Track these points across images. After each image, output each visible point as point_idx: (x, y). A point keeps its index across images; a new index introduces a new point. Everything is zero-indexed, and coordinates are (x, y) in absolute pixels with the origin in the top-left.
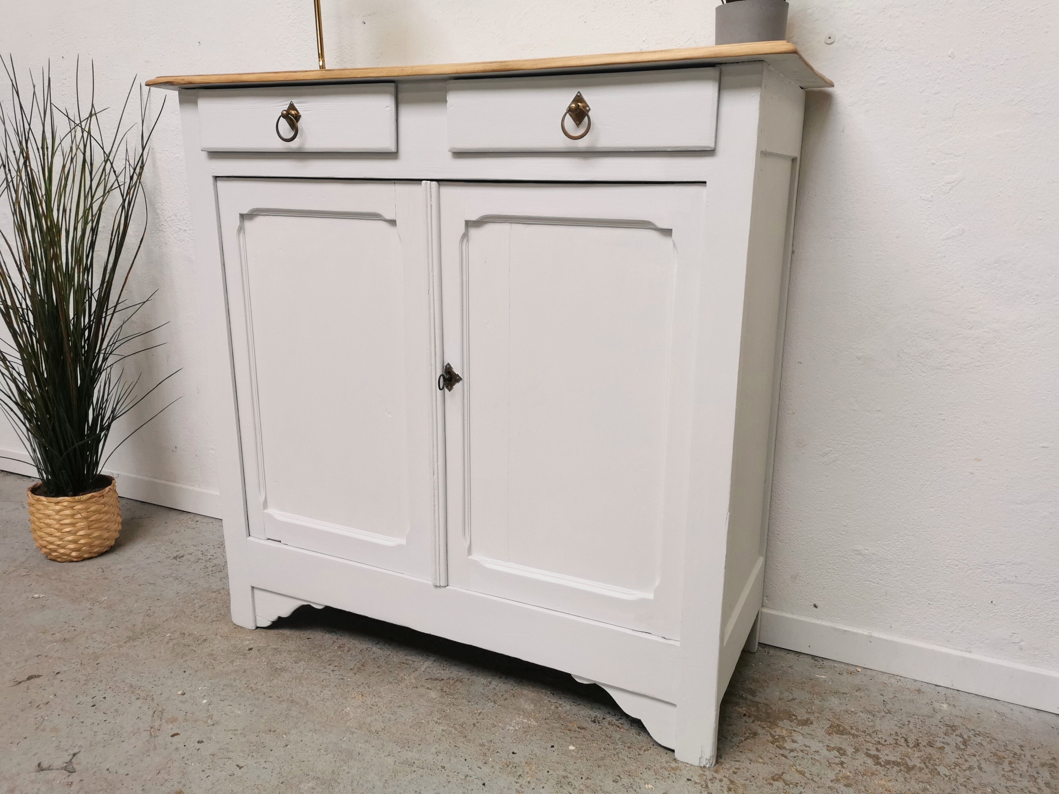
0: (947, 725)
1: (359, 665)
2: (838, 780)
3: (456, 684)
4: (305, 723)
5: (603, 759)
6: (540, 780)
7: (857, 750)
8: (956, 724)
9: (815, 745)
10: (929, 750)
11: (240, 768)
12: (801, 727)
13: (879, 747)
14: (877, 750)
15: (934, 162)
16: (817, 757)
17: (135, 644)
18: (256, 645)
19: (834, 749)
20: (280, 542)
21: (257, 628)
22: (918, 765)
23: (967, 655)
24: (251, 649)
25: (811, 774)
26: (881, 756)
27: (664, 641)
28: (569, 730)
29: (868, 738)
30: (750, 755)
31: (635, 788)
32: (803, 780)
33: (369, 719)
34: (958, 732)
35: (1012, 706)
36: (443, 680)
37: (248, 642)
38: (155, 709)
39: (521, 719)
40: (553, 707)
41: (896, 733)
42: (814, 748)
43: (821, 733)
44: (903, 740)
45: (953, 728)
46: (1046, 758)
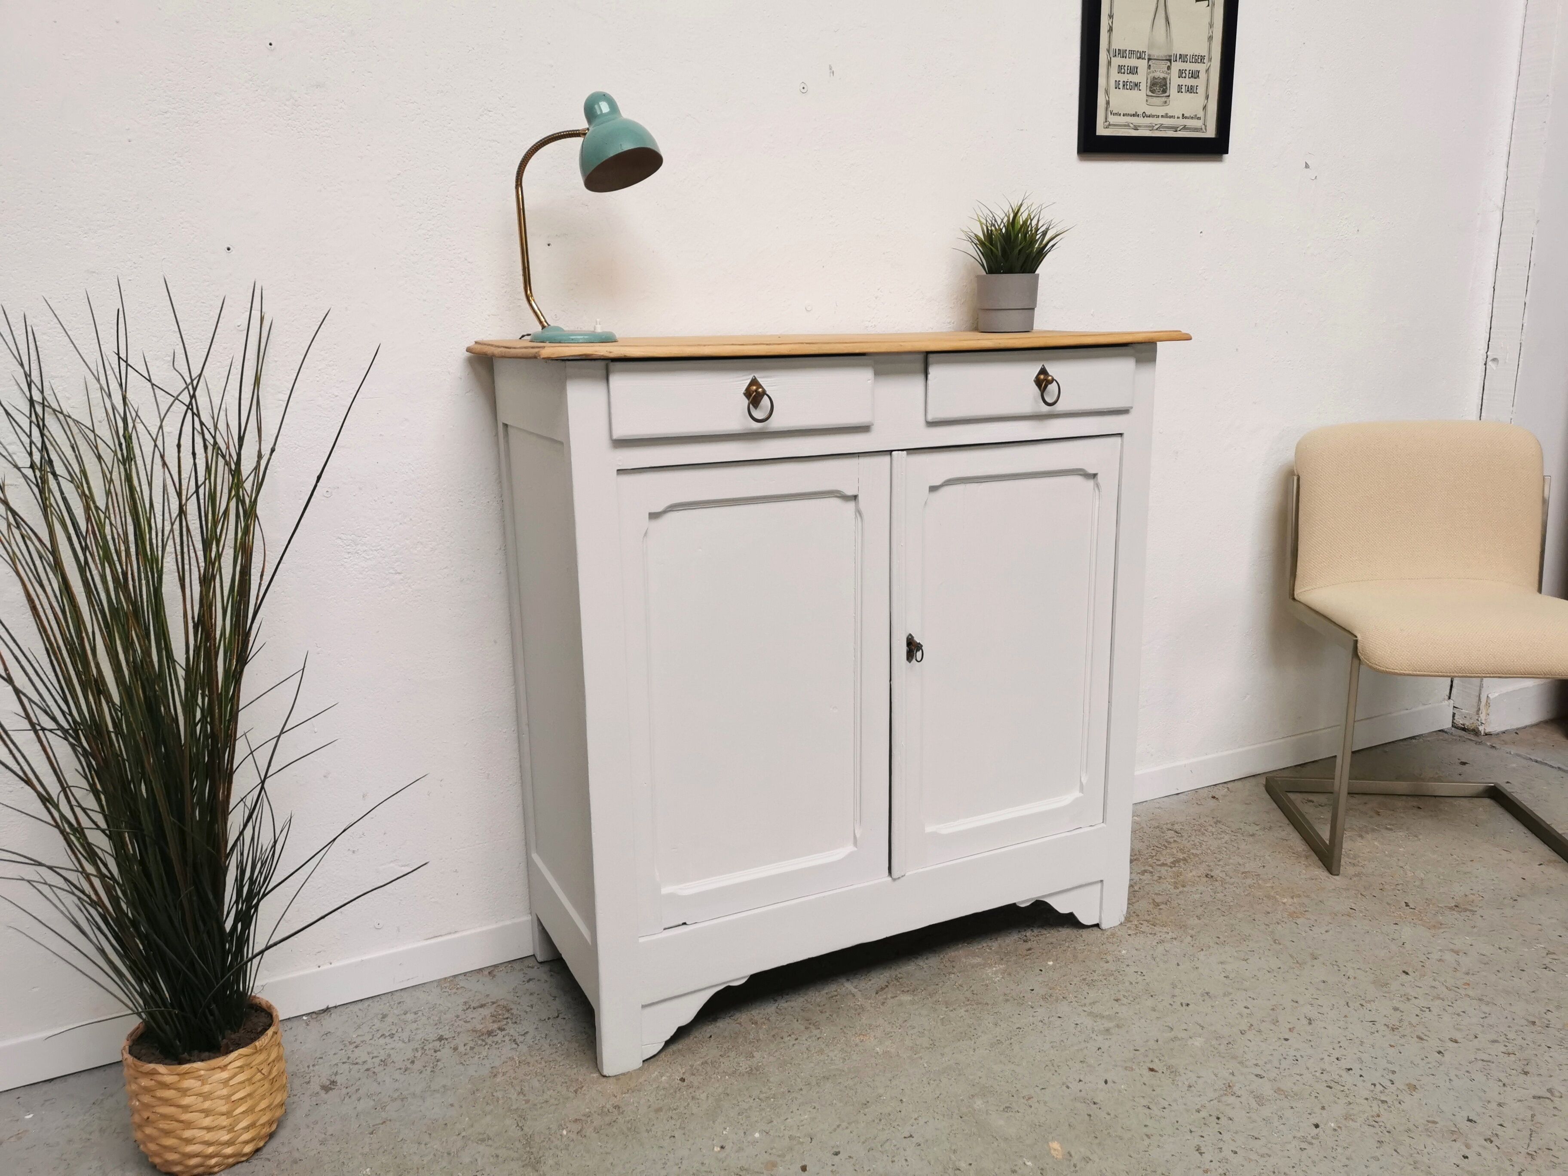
1: (803, 1022)
4: (873, 1080)
6: (1077, 991)
11: (911, 1137)
18: (683, 1072)
20: (685, 924)
21: (644, 1062)
24: (683, 1080)
28: (1026, 955)
33: (908, 1043)
36: (886, 986)
37: (666, 1077)
39: (990, 970)
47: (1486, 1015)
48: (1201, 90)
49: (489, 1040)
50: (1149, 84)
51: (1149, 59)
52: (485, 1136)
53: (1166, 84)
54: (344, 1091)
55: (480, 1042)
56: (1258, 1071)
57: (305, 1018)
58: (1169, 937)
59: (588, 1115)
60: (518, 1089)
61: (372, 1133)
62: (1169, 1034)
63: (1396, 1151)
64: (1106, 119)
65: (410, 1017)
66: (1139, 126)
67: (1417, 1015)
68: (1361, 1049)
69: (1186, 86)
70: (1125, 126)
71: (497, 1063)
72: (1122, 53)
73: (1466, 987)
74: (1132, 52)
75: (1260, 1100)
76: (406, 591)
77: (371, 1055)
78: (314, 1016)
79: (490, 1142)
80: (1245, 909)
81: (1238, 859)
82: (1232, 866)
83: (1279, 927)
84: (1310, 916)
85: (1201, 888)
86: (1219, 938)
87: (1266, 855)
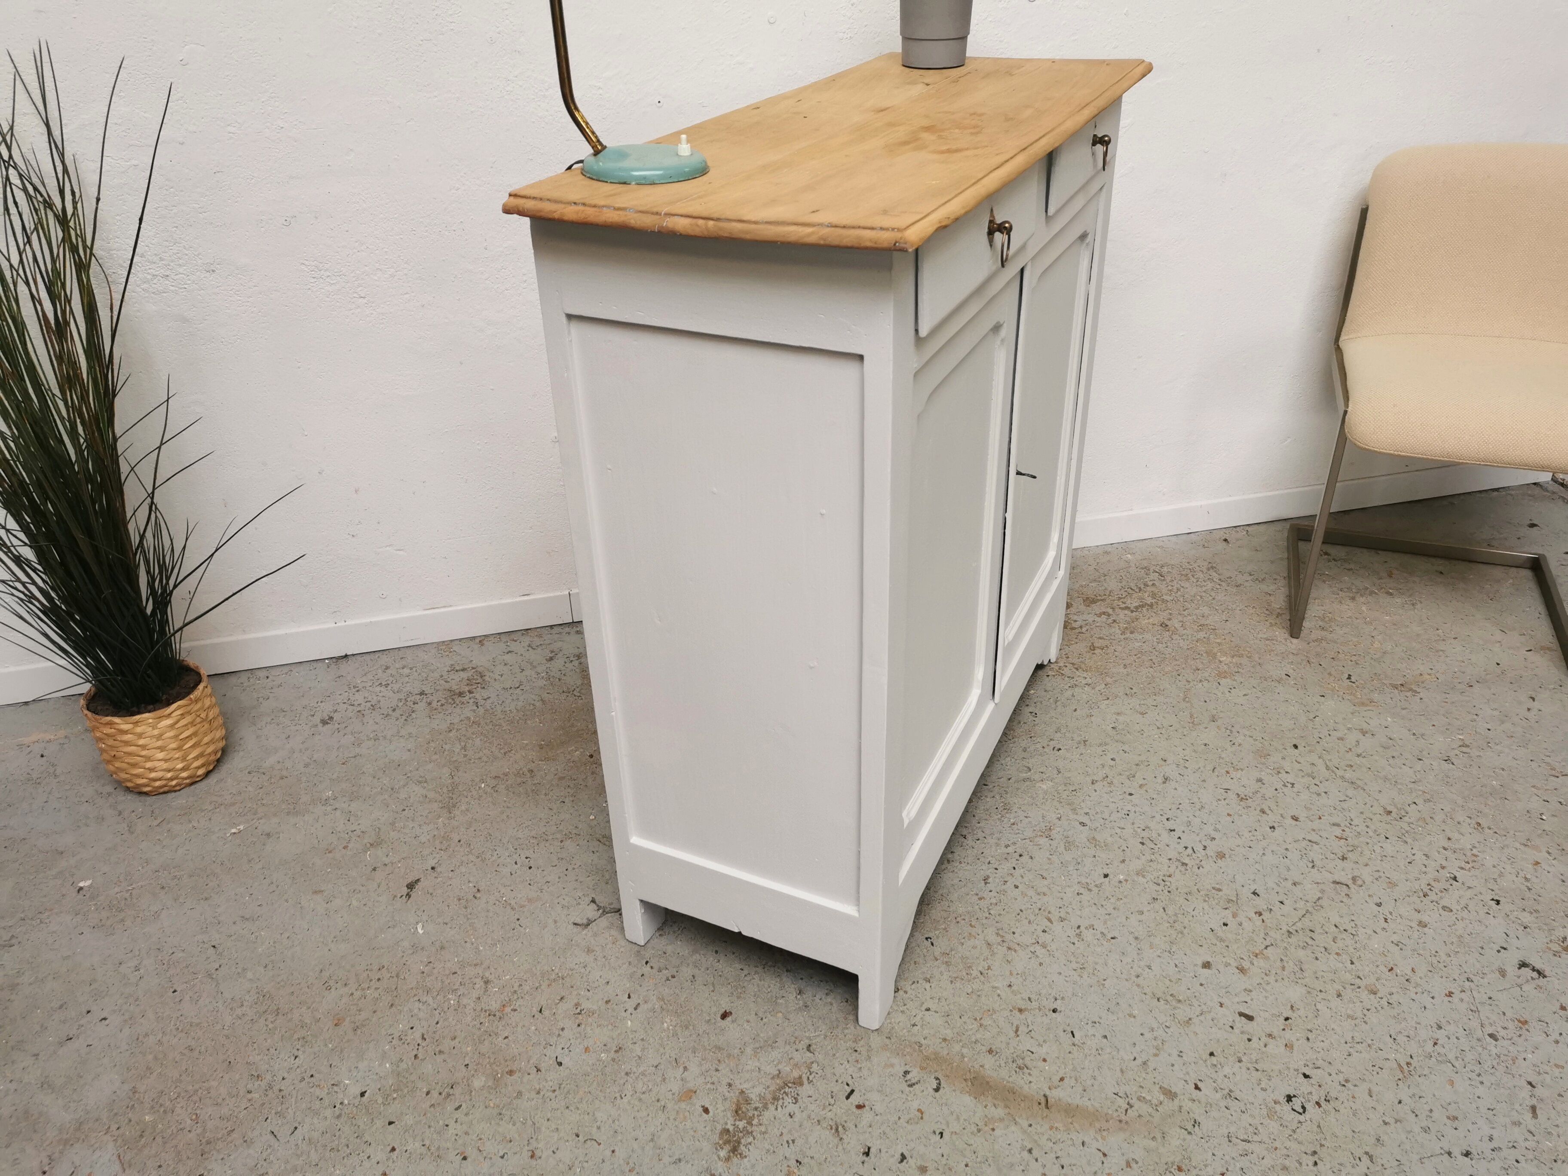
0: (1142, 568)
2: (1123, 633)
8: (1145, 565)
9: (1090, 618)
10: (1149, 589)
13: (1122, 600)
14: (1124, 603)
16: (1098, 625)
22: (1153, 601)
26: (1129, 606)
34: (1151, 570)
42: (1090, 620)
43: (1082, 607)
44: (1129, 589)
45: (1147, 568)
46: (1206, 564)
47: (1347, 799)
49: (458, 700)
52: (424, 779)
54: (337, 726)
55: (450, 701)
56: (1085, 819)
57: (327, 661)
58: (1084, 682)
59: (506, 775)
60: (463, 744)
61: (344, 764)
62: (1025, 775)
63: (1164, 909)
65: (406, 671)
67: (1276, 790)
68: (1197, 813)
71: (456, 721)
73: (1347, 768)
75: (1069, 844)
76: (372, 314)
77: (366, 700)
78: (334, 660)
79: (425, 785)
80: (1178, 663)
81: (1205, 610)
82: (1195, 617)
83: (1200, 685)
84: (1238, 678)
85: (1148, 636)
86: (1132, 689)
87: (1238, 608)
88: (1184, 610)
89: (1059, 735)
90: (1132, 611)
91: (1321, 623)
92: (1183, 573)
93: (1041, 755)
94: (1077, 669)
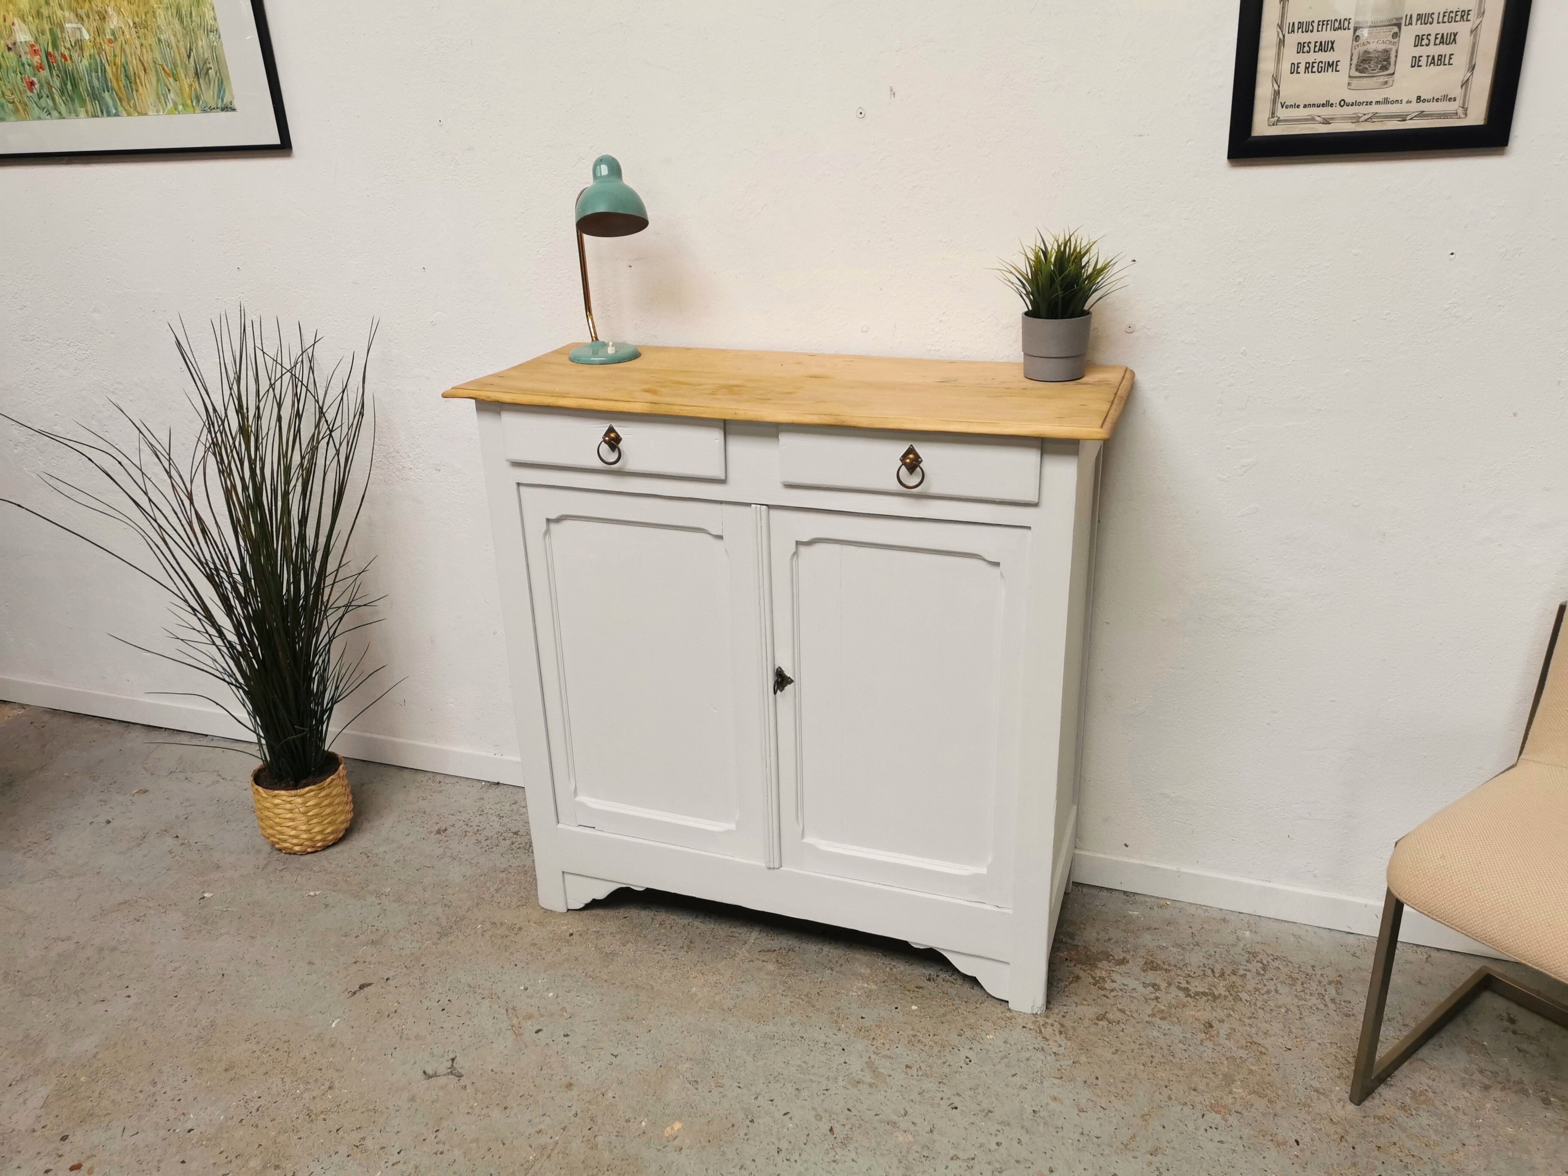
0: (1249, 953)
1: (687, 942)
2: (1153, 1015)
3: (790, 953)
4: (658, 1007)
5: (944, 1015)
6: (893, 1041)
7: (1170, 984)
8: (1257, 950)
9: (1132, 983)
10: (1234, 978)
11: (616, 1056)
12: (1118, 967)
13: (1189, 979)
14: (1188, 982)
15: (1229, 446)
16: (1135, 995)
17: (450, 939)
18: (575, 930)
19: (1149, 985)
20: (594, 828)
21: (568, 910)
22: (1223, 994)
23: (1267, 884)
24: (571, 935)
25: (1130, 1011)
26: (1191, 988)
27: (997, 909)
28: (908, 990)
29: (1179, 972)
30: (1076, 999)
31: (977, 1039)
32: (1124, 1017)
33: (717, 998)
34: (1258, 959)
35: (1307, 927)
36: (775, 951)
37: (565, 927)
38: (506, 1008)
39: (861, 984)
40: (888, 969)
41: (1204, 964)
42: (1131, 986)
43: (1136, 970)
44: (1210, 970)
45: (1254, 955)
46: (1333, 976)
48: (1461, 59)
50: (1355, 62)
51: (1356, 29)
52: (450, 904)
53: (1389, 58)
54: (442, 838)
57: (483, 783)
58: (1054, 1050)
61: (418, 870)
62: (896, 1117)
64: (1273, 113)
66: (1332, 119)
69: (1428, 56)
70: (1306, 120)
72: (1305, 27)
74: (1323, 23)
77: (479, 824)
78: (488, 784)
79: (447, 909)
80: (1180, 1073)
81: (1276, 1027)
82: (1254, 1030)
83: (1180, 1107)
84: (1233, 1120)
85: (1177, 1030)
86: (1097, 1078)
87: (1319, 1041)
88: (1250, 1018)
89: (972, 1093)
90: (1189, 996)
91: (1408, 1100)
92: (1294, 975)
93: (932, 1105)
94: (1061, 1033)
